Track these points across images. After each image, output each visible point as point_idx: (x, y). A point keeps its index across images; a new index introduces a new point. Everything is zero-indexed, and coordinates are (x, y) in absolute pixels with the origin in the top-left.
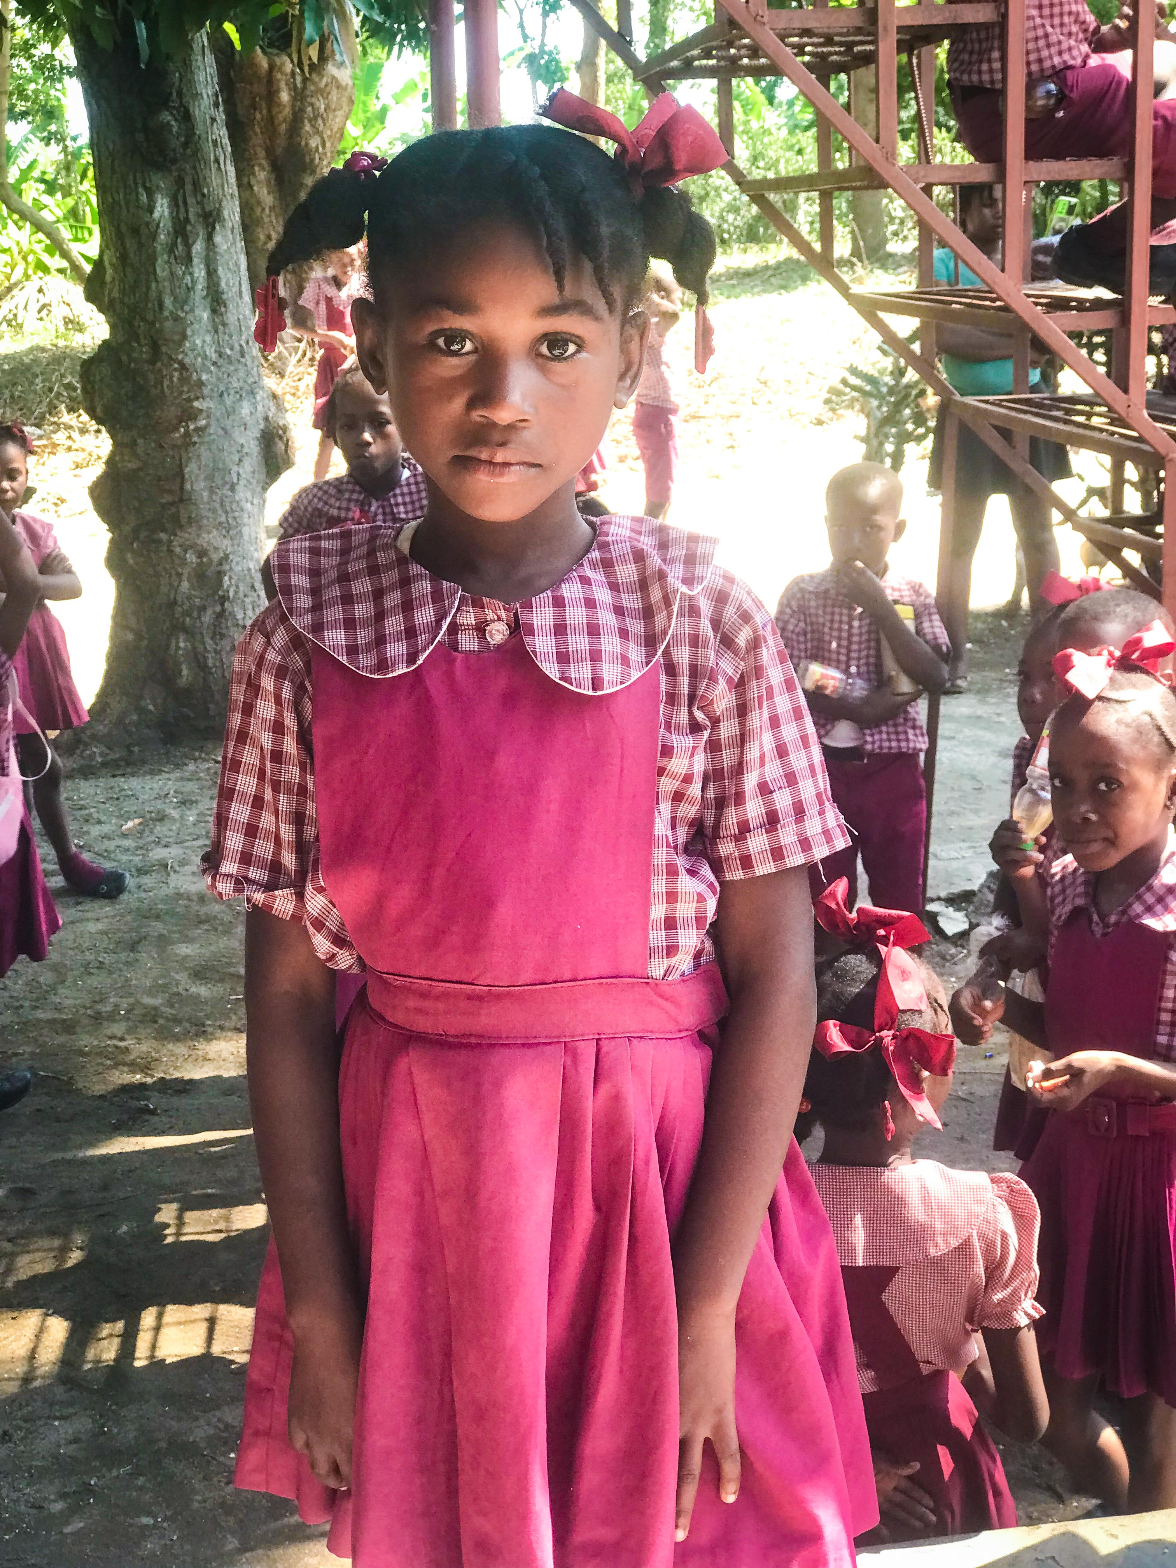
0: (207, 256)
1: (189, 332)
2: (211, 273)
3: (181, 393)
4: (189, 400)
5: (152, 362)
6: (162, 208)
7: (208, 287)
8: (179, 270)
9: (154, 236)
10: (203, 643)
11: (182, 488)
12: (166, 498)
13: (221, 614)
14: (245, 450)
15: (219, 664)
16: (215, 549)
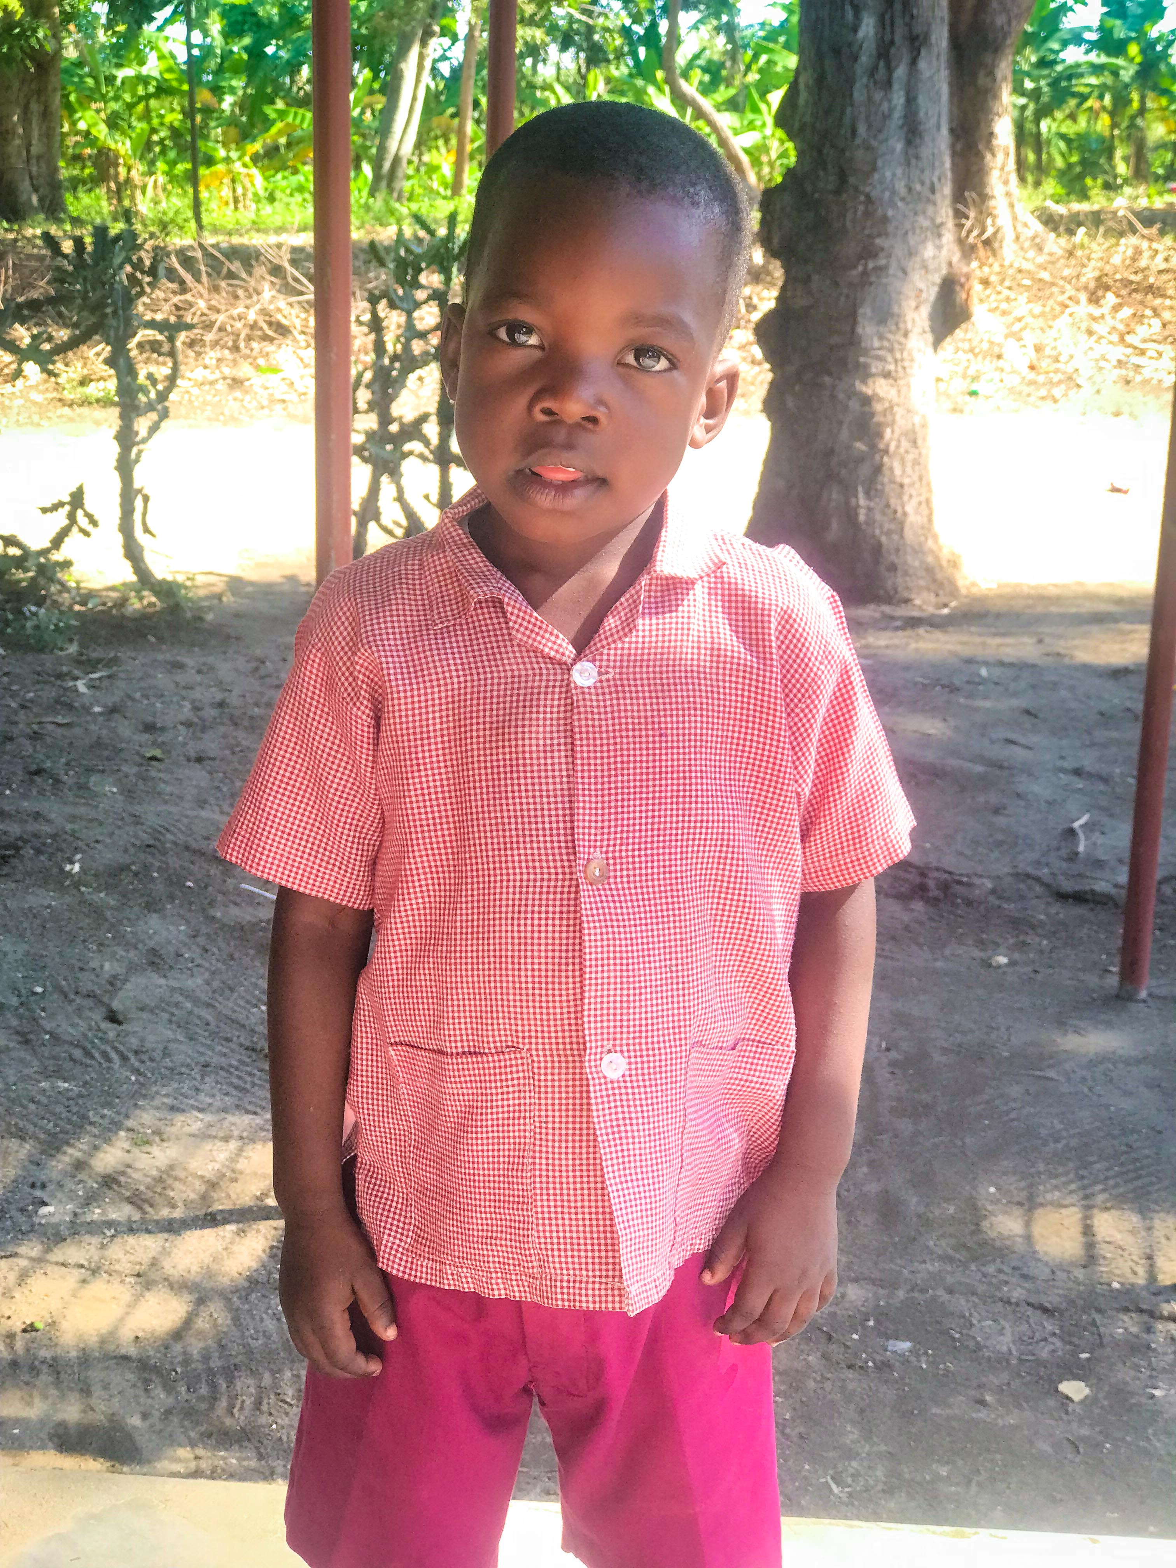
0: (909, 81)
1: (880, 163)
2: (910, 100)
3: (864, 228)
4: (870, 236)
5: (837, 192)
6: (868, 27)
7: (905, 117)
8: (878, 95)
9: (855, 58)
10: (856, 496)
11: (853, 331)
12: (835, 340)
13: (878, 469)
14: (924, 295)
15: (870, 522)
16: (880, 400)
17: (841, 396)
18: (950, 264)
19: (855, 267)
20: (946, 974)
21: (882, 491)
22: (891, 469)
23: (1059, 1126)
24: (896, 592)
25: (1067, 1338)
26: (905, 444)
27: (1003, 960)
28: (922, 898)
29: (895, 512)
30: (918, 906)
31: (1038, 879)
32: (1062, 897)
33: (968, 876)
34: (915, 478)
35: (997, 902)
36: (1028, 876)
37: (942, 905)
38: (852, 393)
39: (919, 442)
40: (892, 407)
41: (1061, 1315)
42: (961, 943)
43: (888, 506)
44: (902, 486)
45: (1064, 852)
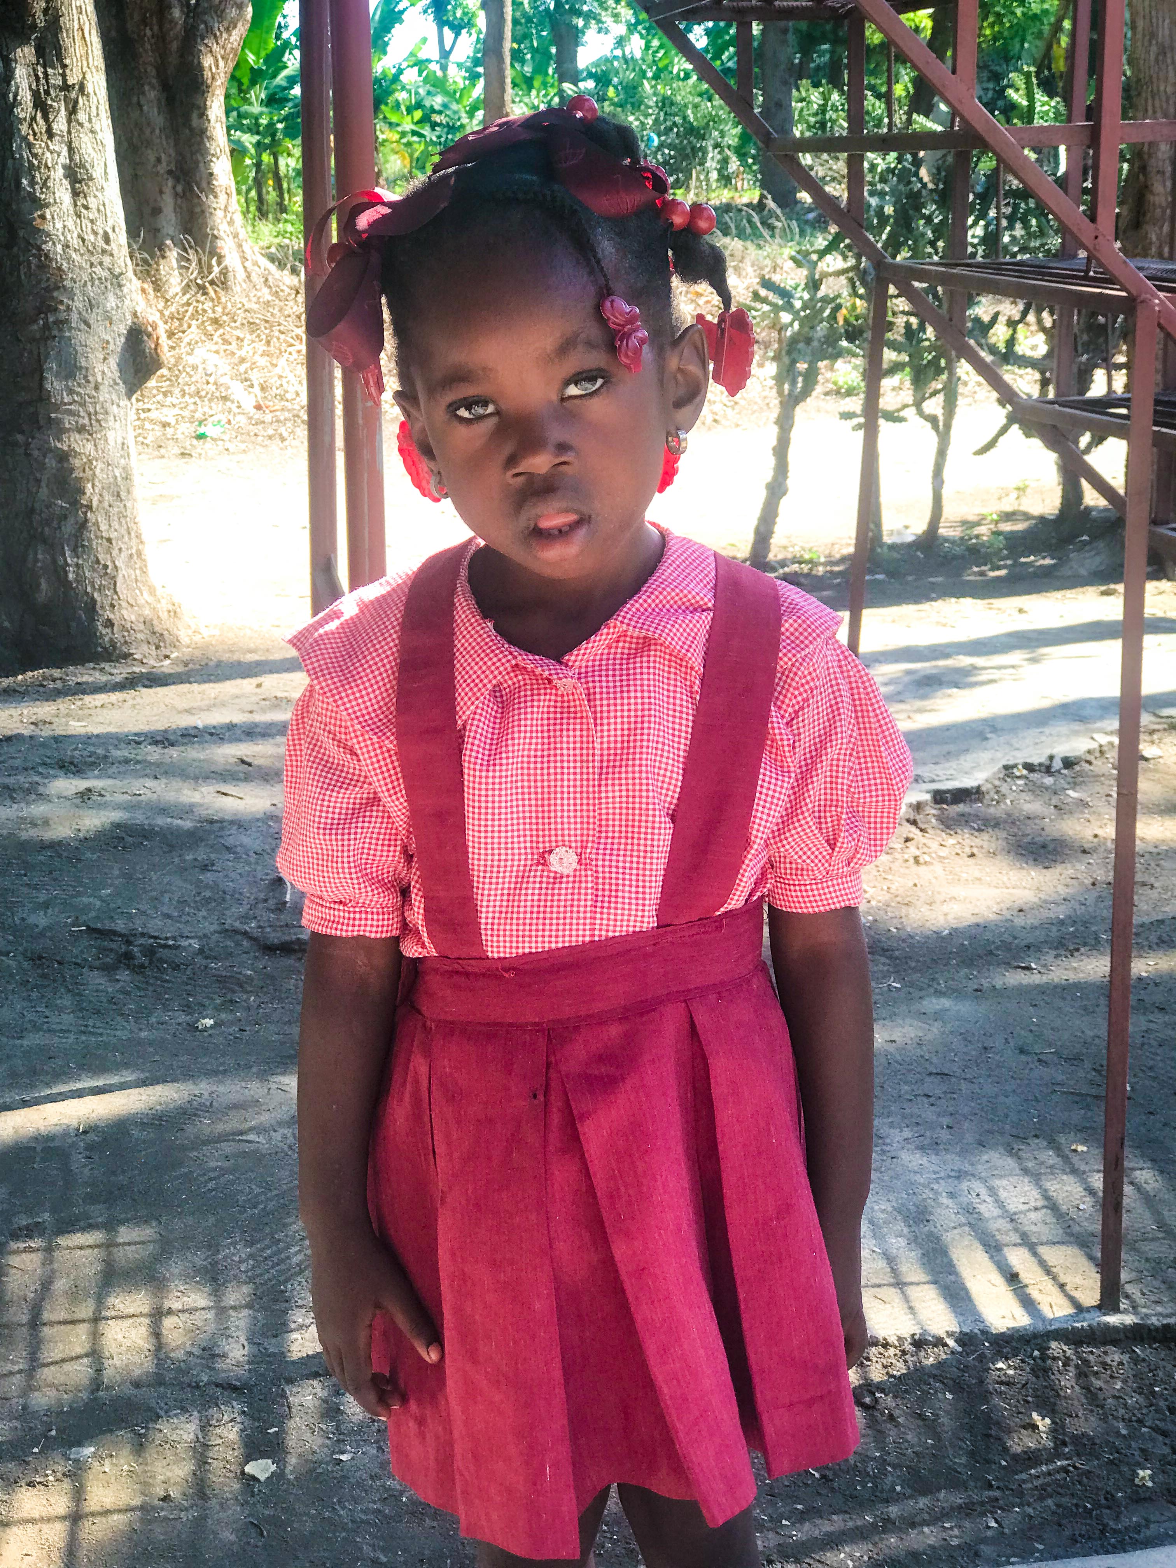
1: (48, 215)
3: (39, 282)
4: (47, 290)
5: (8, 247)
10: (64, 555)
11: (41, 386)
12: (23, 396)
13: (83, 525)
14: (111, 347)
15: (81, 578)
16: (77, 454)
17: (36, 453)
18: (135, 314)
19: (35, 321)
20: (151, 1044)
21: (90, 547)
22: (97, 524)
23: (257, 1190)
24: (115, 648)
25: (256, 1415)
26: (107, 497)
27: (209, 1022)
28: (128, 967)
29: (106, 567)
30: (124, 975)
31: (245, 933)
32: (269, 949)
33: (174, 938)
34: (123, 531)
35: (204, 962)
36: (236, 932)
37: (148, 972)
38: (47, 450)
39: (123, 494)
40: (90, 461)
41: (250, 1390)
42: (166, 1008)
43: (98, 562)
44: (109, 540)
45: (272, 903)
